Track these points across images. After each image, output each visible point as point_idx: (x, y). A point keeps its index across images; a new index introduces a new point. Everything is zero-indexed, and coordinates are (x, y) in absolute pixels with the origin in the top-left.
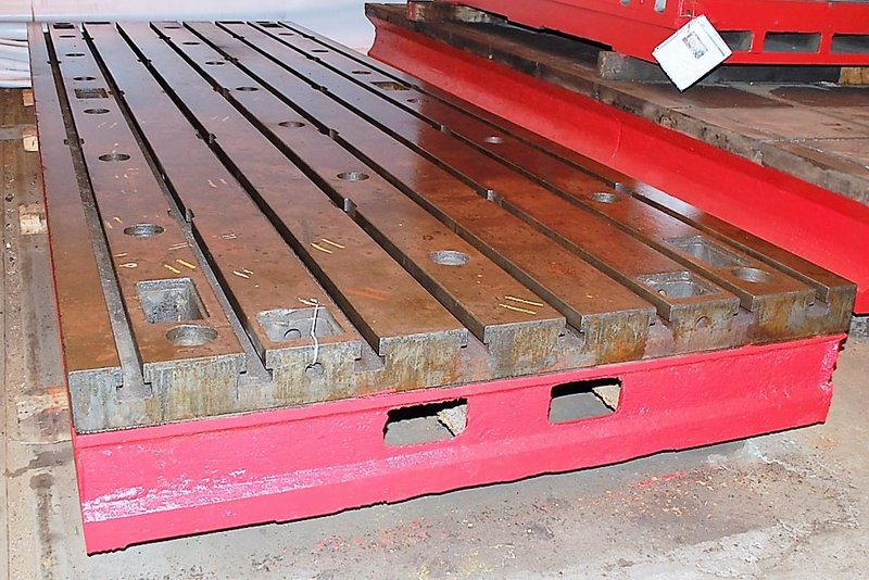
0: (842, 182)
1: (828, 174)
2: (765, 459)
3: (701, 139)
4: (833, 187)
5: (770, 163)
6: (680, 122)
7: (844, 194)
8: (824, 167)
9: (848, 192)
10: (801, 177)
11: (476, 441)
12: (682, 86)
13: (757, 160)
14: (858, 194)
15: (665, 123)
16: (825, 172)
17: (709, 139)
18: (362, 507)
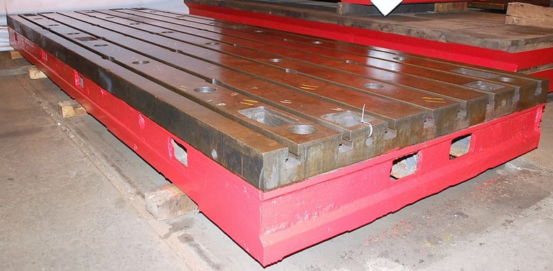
0: (494, 43)
1: (485, 41)
2: (519, 168)
3: (408, 35)
4: (489, 46)
5: (451, 41)
6: (394, 28)
7: (495, 48)
8: (482, 38)
9: (497, 47)
10: (469, 44)
11: (423, 174)
12: (385, 13)
13: (442, 40)
14: (504, 48)
15: (385, 30)
16: (483, 40)
17: (413, 35)
18: (388, 214)
